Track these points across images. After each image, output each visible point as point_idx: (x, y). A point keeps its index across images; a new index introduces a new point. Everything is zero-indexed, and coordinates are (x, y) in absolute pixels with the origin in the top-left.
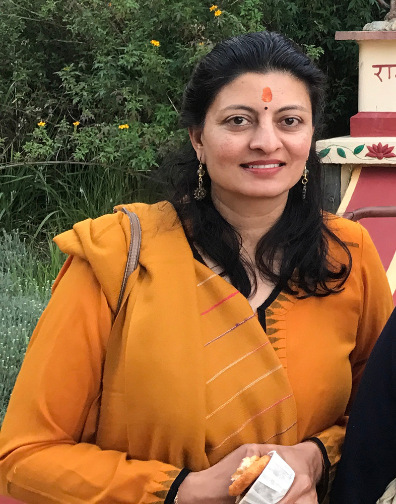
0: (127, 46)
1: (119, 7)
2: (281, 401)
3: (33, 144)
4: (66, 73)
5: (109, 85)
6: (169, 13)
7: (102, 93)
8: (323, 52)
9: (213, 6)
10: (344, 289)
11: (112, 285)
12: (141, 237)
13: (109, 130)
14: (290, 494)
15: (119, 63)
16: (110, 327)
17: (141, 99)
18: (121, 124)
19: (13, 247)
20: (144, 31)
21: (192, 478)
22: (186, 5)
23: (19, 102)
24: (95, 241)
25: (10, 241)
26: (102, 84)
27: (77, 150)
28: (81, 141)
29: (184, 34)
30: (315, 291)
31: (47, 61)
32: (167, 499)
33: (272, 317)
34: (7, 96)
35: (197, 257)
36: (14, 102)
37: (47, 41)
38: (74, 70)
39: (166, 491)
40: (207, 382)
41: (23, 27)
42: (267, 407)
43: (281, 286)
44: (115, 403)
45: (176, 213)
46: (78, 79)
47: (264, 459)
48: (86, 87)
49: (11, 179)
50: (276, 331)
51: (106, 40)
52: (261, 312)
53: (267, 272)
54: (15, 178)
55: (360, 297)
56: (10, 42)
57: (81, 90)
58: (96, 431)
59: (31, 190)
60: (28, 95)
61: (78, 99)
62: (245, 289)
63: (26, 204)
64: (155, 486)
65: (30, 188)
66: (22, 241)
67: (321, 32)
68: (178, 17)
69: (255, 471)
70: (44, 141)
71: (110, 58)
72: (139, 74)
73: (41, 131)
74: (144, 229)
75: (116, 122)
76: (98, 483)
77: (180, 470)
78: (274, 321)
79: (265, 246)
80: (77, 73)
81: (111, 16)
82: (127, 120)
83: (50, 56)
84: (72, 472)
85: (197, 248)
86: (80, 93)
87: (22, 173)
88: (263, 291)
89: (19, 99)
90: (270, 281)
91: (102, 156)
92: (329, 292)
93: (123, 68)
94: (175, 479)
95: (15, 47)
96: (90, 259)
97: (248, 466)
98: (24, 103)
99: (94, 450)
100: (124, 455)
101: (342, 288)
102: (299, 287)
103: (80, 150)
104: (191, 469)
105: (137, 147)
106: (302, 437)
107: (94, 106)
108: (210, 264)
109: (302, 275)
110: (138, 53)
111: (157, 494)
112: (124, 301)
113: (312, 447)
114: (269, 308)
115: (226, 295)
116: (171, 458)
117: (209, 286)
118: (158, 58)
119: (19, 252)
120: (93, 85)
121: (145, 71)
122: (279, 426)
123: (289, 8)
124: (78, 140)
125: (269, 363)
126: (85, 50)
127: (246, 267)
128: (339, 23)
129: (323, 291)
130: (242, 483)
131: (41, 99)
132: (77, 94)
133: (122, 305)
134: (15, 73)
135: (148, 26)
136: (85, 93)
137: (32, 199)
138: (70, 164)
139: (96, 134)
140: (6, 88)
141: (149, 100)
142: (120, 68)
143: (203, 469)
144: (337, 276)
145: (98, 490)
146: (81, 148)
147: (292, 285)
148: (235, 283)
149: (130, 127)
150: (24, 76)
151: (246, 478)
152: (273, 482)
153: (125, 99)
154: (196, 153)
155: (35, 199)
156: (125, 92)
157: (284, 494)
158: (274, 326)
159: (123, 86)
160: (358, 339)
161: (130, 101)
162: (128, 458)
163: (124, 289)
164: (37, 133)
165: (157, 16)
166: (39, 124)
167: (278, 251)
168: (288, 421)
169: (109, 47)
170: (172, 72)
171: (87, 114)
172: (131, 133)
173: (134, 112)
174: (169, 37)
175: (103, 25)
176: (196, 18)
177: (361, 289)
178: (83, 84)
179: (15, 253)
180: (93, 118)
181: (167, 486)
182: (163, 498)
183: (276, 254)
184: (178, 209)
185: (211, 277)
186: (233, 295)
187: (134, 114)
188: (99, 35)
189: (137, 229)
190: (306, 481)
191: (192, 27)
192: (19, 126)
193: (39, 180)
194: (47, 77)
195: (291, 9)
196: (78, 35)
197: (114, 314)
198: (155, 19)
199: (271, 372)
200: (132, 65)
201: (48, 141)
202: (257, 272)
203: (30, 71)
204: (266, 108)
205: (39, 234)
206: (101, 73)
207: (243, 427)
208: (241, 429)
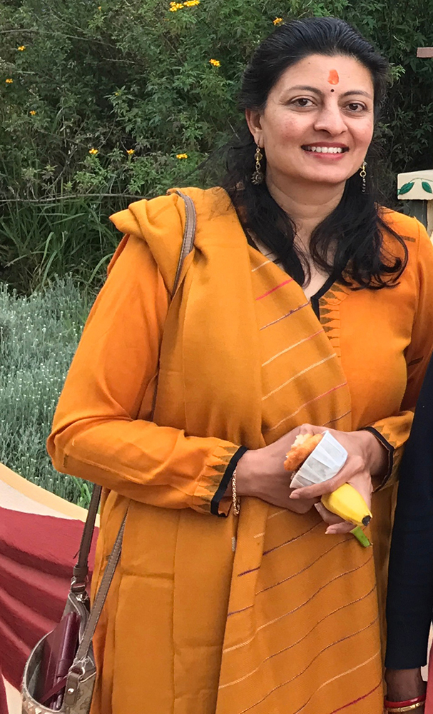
0: (183, 66)
1: (175, 21)
2: (335, 389)
3: (85, 174)
4: (117, 98)
5: (164, 110)
6: (228, 28)
7: (157, 119)
8: (403, 71)
9: (278, 19)
10: (399, 283)
11: (169, 265)
12: (195, 220)
13: (166, 161)
14: (343, 472)
15: (174, 85)
16: (167, 307)
17: (199, 125)
18: (179, 154)
19: (67, 293)
20: (201, 49)
21: (249, 456)
22: (247, 19)
23: (68, 131)
24: (152, 221)
25: (63, 287)
26: (157, 108)
27: (132, 182)
28: (136, 172)
29: (245, 52)
30: (369, 283)
31: (97, 86)
32: (226, 473)
33: (325, 307)
34: (55, 125)
35: (251, 243)
36: (61, 130)
37: (96, 63)
38: (126, 94)
39: (224, 465)
40: (263, 365)
41: (69, 46)
42: (322, 393)
43: (335, 277)
44: (173, 381)
45: (230, 199)
46: (131, 104)
47: (316, 438)
48: (140, 113)
49: (61, 217)
50: (330, 320)
51: (160, 59)
52: (315, 301)
53: (321, 263)
54: (67, 217)
55: (415, 292)
56: (56, 64)
57: (135, 117)
58: (153, 409)
59: (84, 231)
60: (78, 123)
61: (131, 126)
62: (300, 277)
63: (79, 247)
64: (213, 460)
65: (83, 228)
66: (76, 286)
67: (403, 51)
68: (239, 32)
69: (308, 447)
70: (97, 170)
71: (164, 79)
72: (197, 98)
73: (93, 160)
74: (198, 213)
75: (173, 152)
76: (157, 457)
77: (238, 447)
78: (328, 311)
79: (318, 236)
80: (130, 97)
81: (165, 31)
82: (185, 149)
83: (100, 80)
84: (130, 445)
85: (251, 235)
86: (134, 120)
87: (74, 211)
88: (317, 281)
89: (68, 127)
90: (325, 271)
91: (160, 188)
92: (384, 285)
93: (179, 92)
94: (233, 455)
95: (62, 70)
96: (147, 237)
97: (301, 443)
98: (74, 133)
99: (152, 426)
100: (182, 432)
101: (397, 282)
102: (353, 278)
103: (135, 181)
104: (247, 447)
105: (197, 179)
106: (356, 425)
107: (149, 135)
108: (265, 252)
109: (355, 268)
110: (194, 73)
111: (216, 468)
112: (180, 282)
113: (367, 435)
114: (323, 297)
115: (280, 282)
116: (229, 436)
117: (263, 272)
118: (218, 79)
119: (73, 298)
120: (147, 111)
121: (204, 95)
122: (333, 413)
123: (365, 22)
124: (132, 170)
125: (322, 350)
126: (137, 73)
127: (300, 257)
128: (424, 41)
129: (377, 284)
130: (296, 459)
131: (91, 128)
132: (129, 120)
133: (179, 286)
134: (62, 99)
135: (206, 43)
136: (139, 120)
137: (86, 241)
138: (124, 198)
139: (152, 164)
140: (52, 116)
141: (208, 128)
142: (175, 91)
143: (260, 448)
144: (391, 270)
145: (159, 463)
146: (137, 180)
147: (346, 277)
148: (289, 270)
149: (188, 157)
150: (72, 102)
151: (300, 454)
152: (325, 458)
153: (183, 126)
154: (253, 137)
155: (89, 241)
156: (182, 117)
157: (338, 471)
158: (328, 316)
159: (180, 111)
160: (413, 335)
161: (188, 127)
162: (186, 435)
163: (181, 269)
164: (88, 161)
165: (215, 32)
166: (90, 152)
167: (332, 243)
168: (343, 408)
169: (163, 66)
170: (233, 96)
171: (142, 142)
172: (191, 164)
173: (193, 141)
174: (230, 56)
175: (156, 43)
176: (259, 34)
177: (417, 285)
178: (135, 110)
179: (68, 299)
180: (149, 146)
181: (227, 461)
182: (222, 472)
183: (330, 246)
184: (232, 195)
185: (265, 263)
186: (287, 282)
187: (192, 144)
188: (151, 53)
189: (191, 211)
190: (358, 462)
191: (254, 44)
192: (69, 153)
193: (92, 219)
194: (96, 104)
195: (367, 24)
196: (129, 54)
197: (171, 295)
198: (214, 35)
199: (325, 360)
200: (189, 87)
201: (100, 170)
202: (311, 262)
203: (78, 96)
204: (332, 91)
205: (93, 279)
206: (156, 97)
207: (298, 411)
208: (296, 413)
